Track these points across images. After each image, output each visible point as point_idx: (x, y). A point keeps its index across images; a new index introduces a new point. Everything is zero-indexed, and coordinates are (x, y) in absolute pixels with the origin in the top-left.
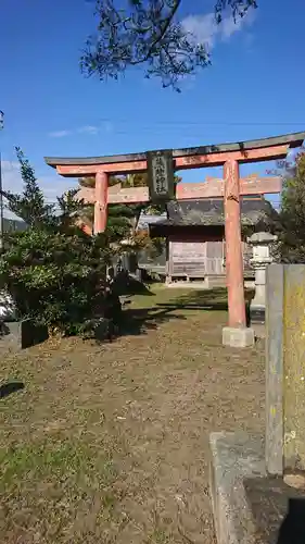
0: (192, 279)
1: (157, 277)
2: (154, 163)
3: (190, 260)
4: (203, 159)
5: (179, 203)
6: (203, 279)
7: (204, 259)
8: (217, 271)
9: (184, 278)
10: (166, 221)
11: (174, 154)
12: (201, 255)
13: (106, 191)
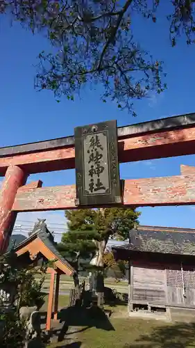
0: (154, 309)
1: (121, 298)
2: (87, 143)
3: (151, 286)
4: (174, 136)
5: (139, 232)
6: (164, 310)
7: (165, 287)
8: (179, 302)
9: (145, 307)
10: (128, 246)
11: (121, 133)
12: (161, 283)
13: (15, 192)
